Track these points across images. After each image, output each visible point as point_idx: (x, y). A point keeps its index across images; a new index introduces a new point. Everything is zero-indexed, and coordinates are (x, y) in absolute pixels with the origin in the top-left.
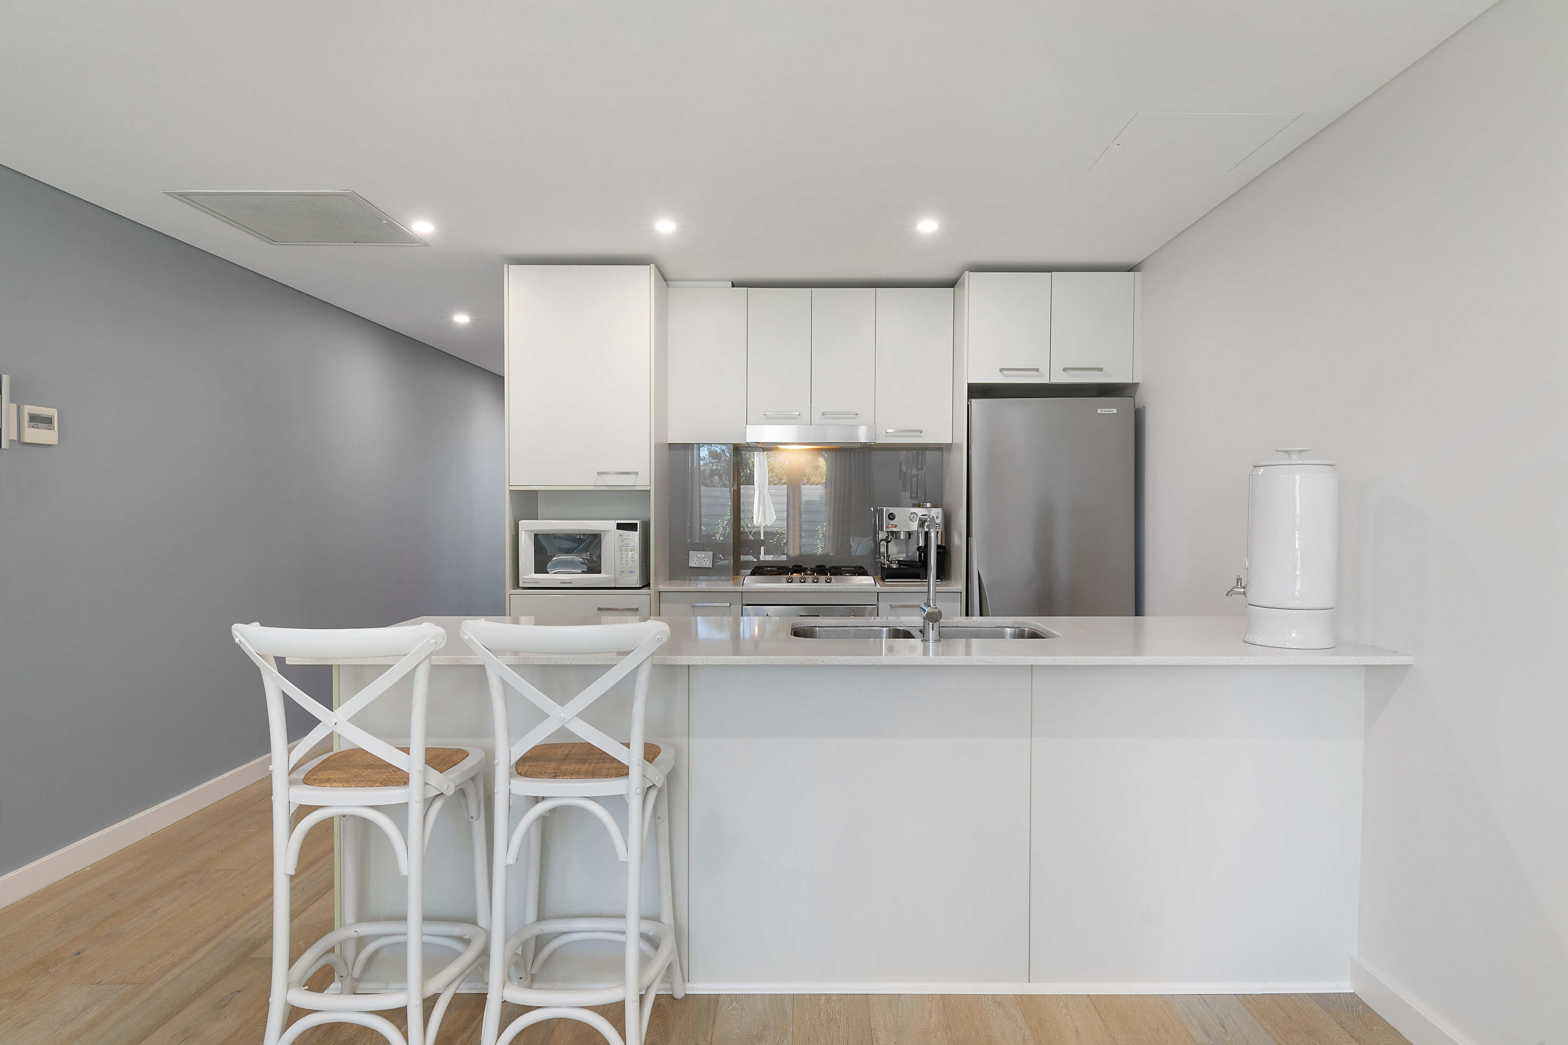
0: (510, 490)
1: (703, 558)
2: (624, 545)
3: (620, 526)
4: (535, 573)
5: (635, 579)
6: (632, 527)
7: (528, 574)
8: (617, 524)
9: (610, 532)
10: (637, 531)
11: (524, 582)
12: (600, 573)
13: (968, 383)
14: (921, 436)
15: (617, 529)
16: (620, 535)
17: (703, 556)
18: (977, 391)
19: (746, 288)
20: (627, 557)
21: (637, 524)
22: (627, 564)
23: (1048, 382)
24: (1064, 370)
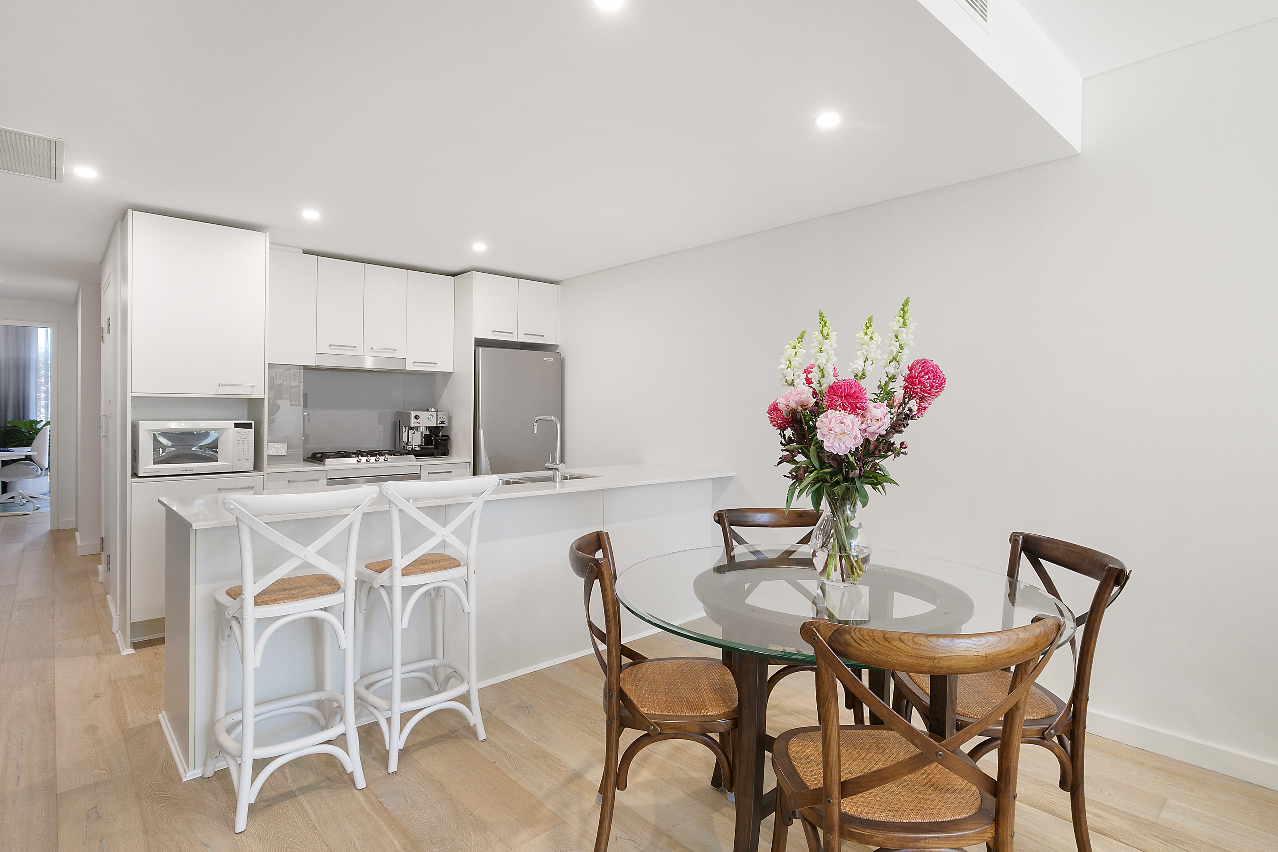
0: (132, 397)
1: (279, 448)
2: (241, 440)
3: (237, 425)
4: (153, 464)
5: (250, 465)
6: (248, 426)
7: (147, 465)
8: (235, 423)
9: (228, 430)
10: (252, 428)
11: (144, 472)
12: (217, 461)
13: (475, 338)
14: (435, 367)
15: (235, 427)
16: (238, 432)
17: (279, 446)
18: (480, 343)
19: (317, 256)
20: (243, 449)
21: (252, 423)
22: (243, 454)
23: (516, 341)
24: (524, 334)
